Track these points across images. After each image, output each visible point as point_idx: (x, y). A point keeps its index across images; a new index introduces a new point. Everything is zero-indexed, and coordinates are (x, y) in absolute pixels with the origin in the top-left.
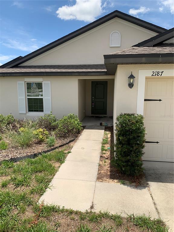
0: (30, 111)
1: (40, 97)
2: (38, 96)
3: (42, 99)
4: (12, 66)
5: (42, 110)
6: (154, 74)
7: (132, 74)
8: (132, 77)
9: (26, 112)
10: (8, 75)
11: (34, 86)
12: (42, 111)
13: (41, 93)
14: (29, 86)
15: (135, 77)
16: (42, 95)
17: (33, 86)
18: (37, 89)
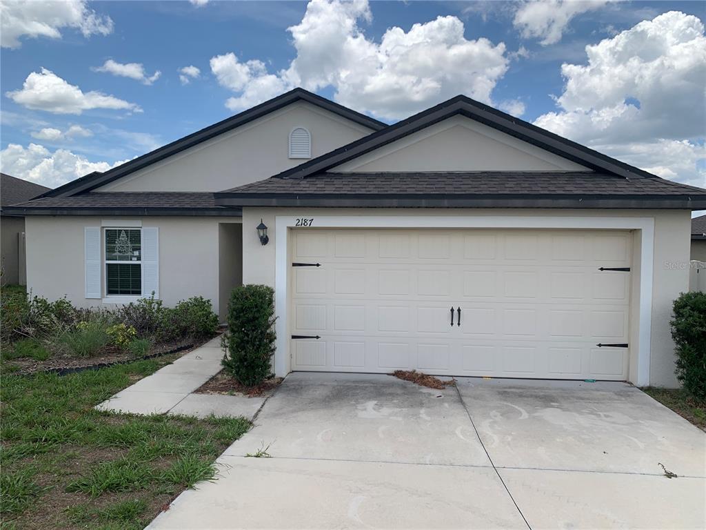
0: (110, 292)
1: (134, 262)
2: (131, 260)
3: (140, 265)
4: (75, 192)
5: (138, 290)
6: (300, 223)
7: (262, 224)
8: (262, 227)
9: (103, 297)
10: (65, 212)
11: (123, 237)
12: (139, 293)
13: (136, 253)
14: (111, 236)
15: (266, 228)
16: (139, 258)
17: (119, 237)
18: (129, 245)
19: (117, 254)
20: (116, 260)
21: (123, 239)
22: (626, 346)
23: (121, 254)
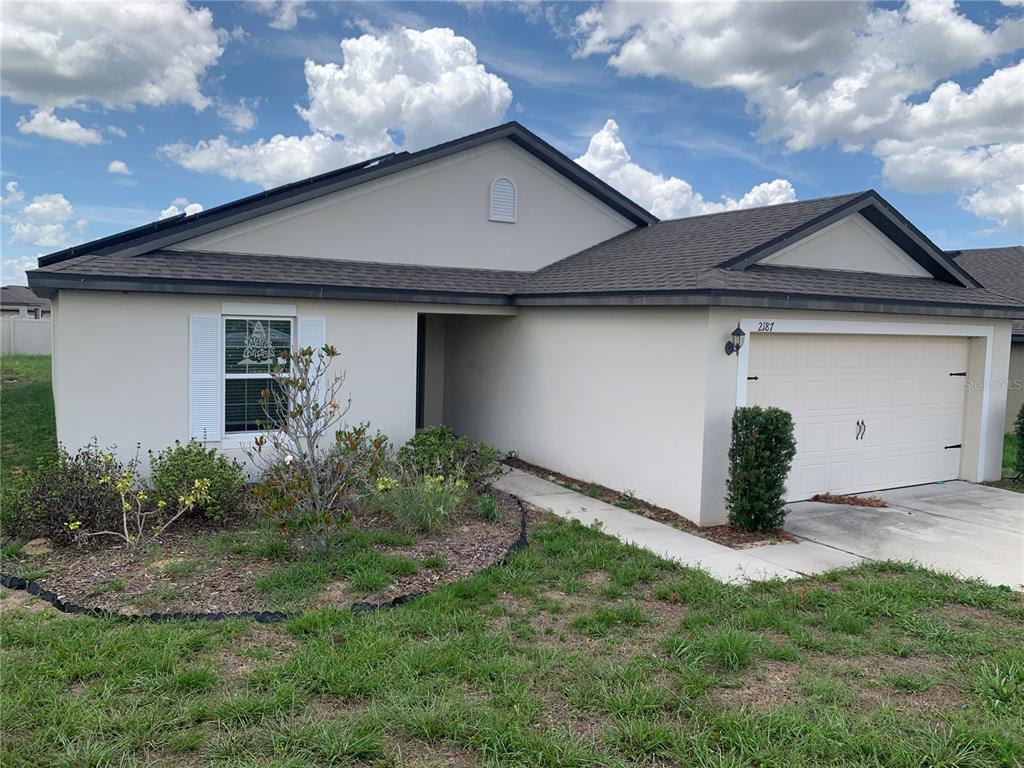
0: (231, 429)
6: (762, 328)
7: (739, 328)
9: (222, 438)
11: (259, 332)
13: (282, 360)
17: (251, 332)
18: (270, 346)
19: (247, 362)
20: (244, 372)
21: (258, 336)
22: (959, 446)
23: (255, 362)
